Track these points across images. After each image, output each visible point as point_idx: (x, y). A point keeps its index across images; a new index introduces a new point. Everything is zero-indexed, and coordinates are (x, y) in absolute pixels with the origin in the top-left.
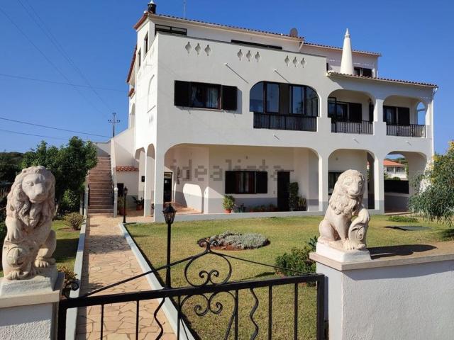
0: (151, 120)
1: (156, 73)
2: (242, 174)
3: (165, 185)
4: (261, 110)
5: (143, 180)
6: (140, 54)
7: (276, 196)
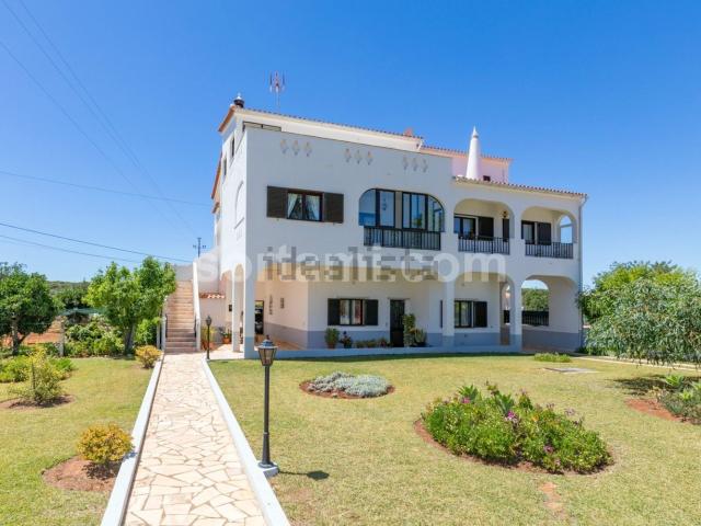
0: (239, 236)
1: (245, 180)
2: (347, 303)
3: (256, 315)
4: (371, 222)
5: (230, 310)
6: (225, 162)
7: (388, 329)
